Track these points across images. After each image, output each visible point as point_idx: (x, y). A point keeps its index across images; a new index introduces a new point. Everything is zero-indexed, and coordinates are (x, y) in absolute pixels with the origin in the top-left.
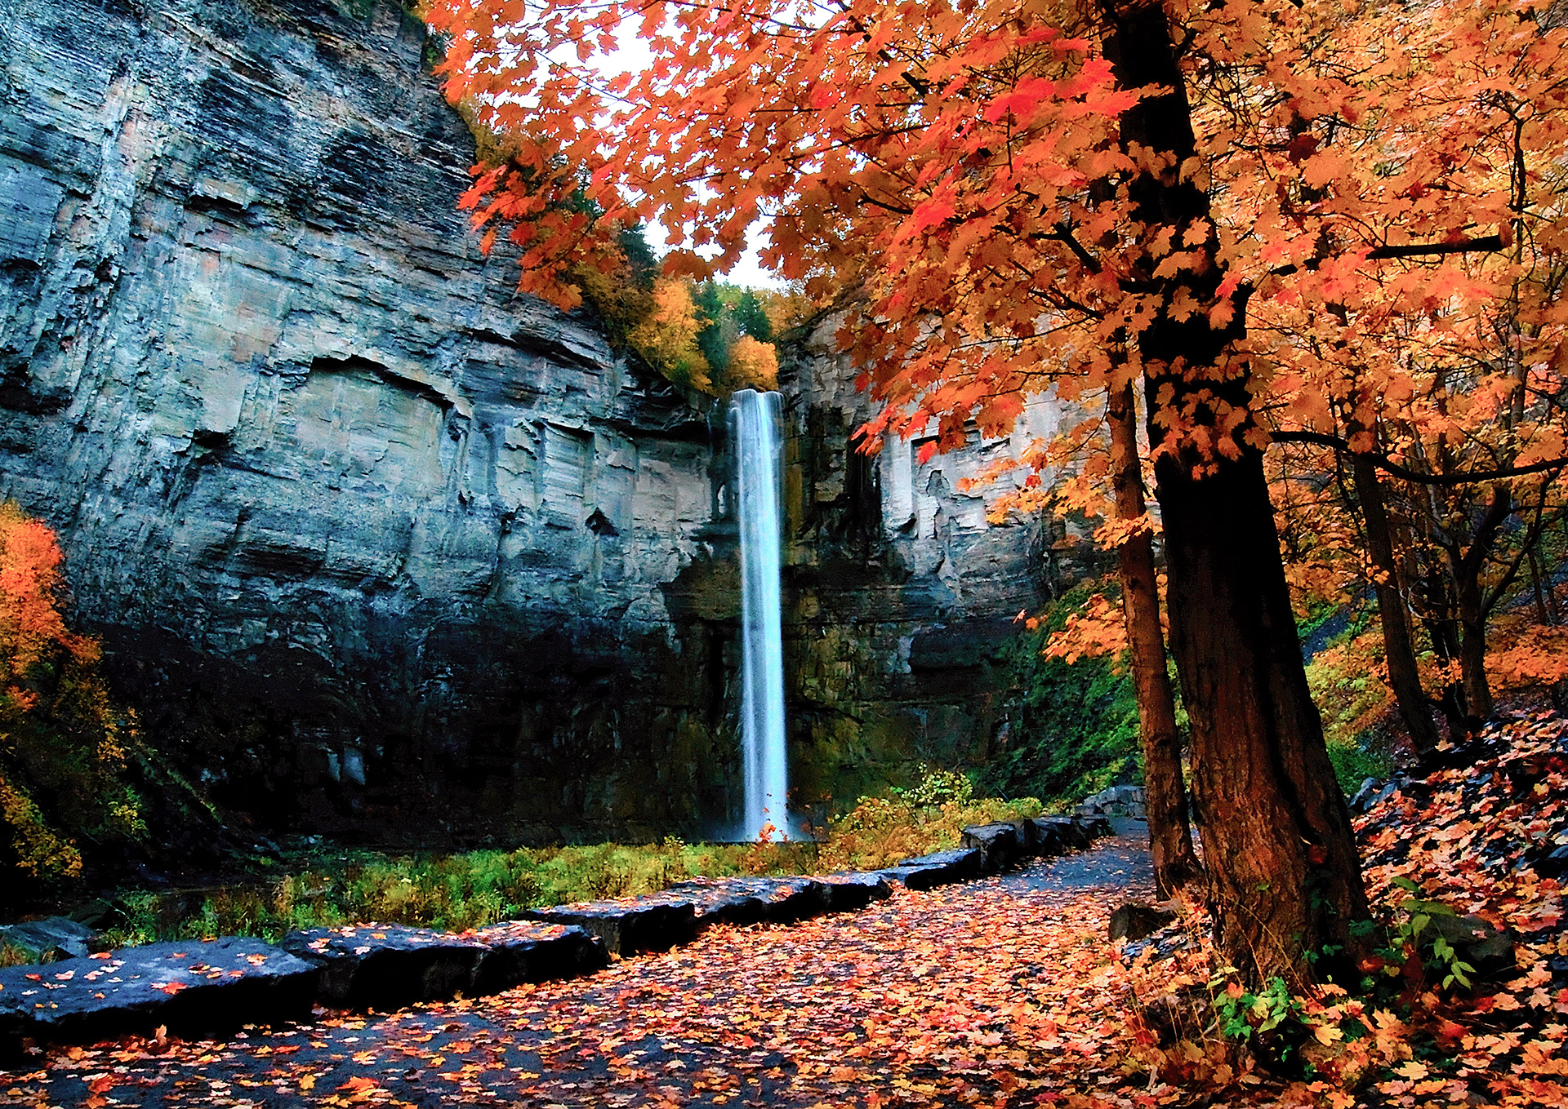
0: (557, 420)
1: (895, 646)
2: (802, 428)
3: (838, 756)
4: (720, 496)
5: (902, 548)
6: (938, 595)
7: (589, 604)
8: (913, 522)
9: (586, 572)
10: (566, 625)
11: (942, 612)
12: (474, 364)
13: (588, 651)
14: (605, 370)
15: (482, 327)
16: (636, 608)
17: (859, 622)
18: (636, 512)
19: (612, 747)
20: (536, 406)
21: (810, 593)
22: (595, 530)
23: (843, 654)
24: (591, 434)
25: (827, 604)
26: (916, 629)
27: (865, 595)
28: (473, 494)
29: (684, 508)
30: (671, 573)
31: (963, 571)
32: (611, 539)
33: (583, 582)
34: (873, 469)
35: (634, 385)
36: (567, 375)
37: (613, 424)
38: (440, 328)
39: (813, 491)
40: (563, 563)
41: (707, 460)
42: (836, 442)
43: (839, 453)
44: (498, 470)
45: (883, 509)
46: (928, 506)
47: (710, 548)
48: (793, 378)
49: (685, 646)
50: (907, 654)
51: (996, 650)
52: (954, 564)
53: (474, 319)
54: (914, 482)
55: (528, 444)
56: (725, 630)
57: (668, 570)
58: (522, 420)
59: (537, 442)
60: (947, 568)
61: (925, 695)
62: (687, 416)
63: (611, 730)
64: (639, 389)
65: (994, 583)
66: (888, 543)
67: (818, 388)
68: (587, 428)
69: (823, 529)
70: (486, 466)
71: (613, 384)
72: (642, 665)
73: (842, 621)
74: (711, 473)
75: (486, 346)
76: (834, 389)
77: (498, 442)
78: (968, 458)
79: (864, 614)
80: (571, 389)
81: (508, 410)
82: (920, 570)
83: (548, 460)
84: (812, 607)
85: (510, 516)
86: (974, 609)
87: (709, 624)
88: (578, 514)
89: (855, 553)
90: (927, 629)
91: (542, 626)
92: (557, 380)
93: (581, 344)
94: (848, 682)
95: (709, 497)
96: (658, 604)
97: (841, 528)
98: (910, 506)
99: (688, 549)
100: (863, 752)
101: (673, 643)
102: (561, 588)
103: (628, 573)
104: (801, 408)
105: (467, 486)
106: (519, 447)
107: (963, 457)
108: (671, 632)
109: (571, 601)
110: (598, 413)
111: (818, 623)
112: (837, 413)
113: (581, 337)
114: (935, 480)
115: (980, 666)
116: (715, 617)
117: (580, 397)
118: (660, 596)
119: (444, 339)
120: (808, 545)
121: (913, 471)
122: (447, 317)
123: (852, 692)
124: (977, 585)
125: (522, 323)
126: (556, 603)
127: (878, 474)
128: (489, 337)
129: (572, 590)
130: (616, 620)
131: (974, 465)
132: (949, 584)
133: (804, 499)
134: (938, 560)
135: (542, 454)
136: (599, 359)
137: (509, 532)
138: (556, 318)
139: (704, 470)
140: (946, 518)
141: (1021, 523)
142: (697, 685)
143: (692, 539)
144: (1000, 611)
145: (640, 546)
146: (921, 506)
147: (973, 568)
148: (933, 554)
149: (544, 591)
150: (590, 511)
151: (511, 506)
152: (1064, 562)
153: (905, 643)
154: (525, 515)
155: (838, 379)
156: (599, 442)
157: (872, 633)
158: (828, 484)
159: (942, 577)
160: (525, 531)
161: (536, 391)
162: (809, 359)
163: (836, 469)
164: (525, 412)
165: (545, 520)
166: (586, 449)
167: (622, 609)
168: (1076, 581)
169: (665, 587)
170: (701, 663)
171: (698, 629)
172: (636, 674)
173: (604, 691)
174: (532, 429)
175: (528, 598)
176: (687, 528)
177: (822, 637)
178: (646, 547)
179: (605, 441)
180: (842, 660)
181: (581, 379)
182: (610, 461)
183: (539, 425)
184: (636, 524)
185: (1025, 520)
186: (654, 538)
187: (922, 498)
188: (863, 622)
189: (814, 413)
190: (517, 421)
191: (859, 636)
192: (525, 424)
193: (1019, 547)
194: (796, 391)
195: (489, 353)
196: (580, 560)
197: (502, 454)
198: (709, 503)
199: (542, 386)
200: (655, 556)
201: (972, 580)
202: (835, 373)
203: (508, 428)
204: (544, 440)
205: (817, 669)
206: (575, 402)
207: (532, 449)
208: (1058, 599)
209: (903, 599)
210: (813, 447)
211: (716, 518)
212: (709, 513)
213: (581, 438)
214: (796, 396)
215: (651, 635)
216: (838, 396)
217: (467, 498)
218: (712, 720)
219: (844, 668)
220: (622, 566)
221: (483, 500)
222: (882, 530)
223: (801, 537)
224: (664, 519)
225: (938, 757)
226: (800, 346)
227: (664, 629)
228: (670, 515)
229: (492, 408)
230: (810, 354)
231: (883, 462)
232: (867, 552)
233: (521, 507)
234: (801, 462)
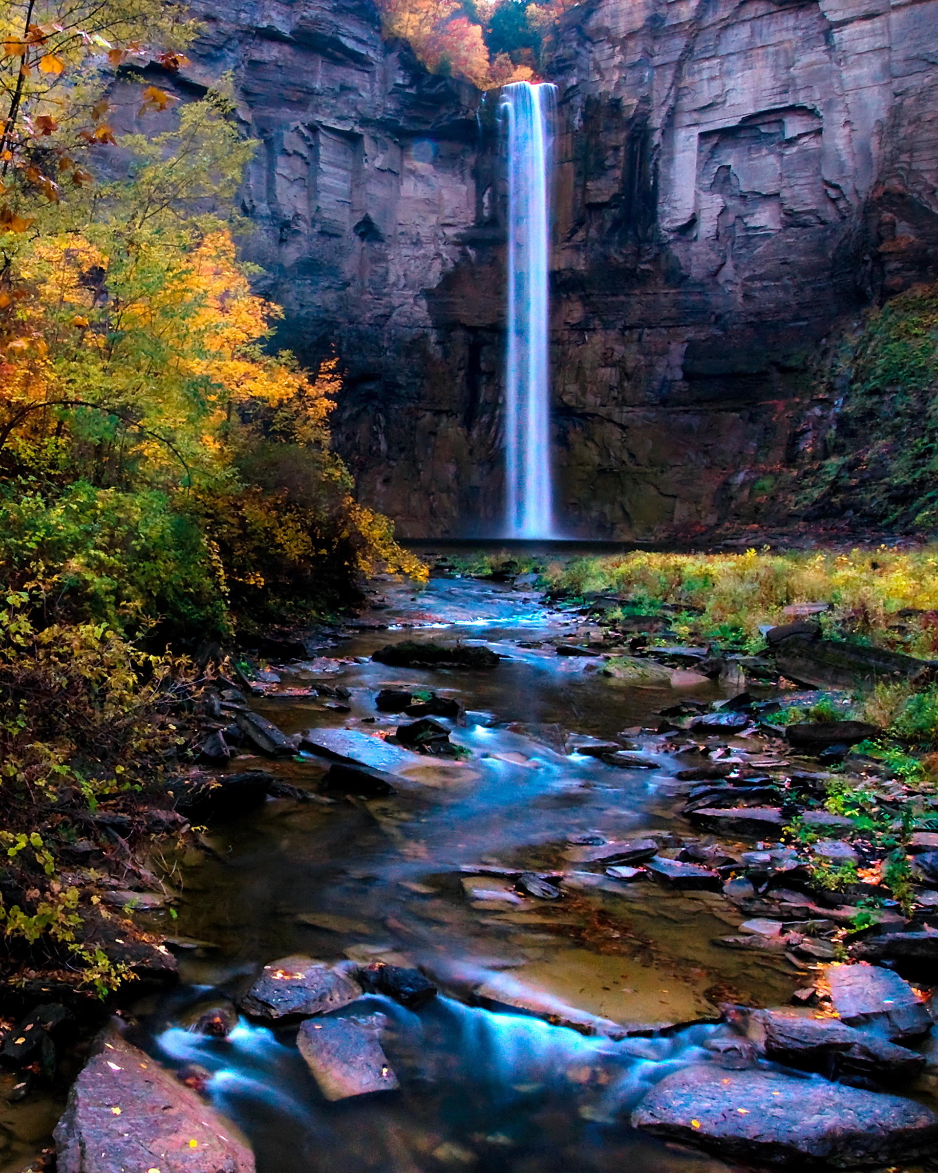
0: (330, 123)
1: (665, 352)
2: (577, 122)
3: (597, 459)
4: (486, 200)
5: (677, 250)
6: (717, 301)
7: (356, 312)
8: (693, 222)
9: (353, 279)
10: (336, 332)
11: (719, 317)
12: (255, 65)
13: (356, 358)
14: (378, 67)
15: (265, 24)
16: (399, 315)
17: (626, 328)
18: (400, 218)
19: (379, 449)
20: (310, 108)
21: (574, 297)
22: (362, 236)
23: (607, 360)
24: (362, 136)
25: (593, 311)
26: (690, 335)
27: (633, 300)
28: (255, 203)
29: (447, 212)
30: (434, 278)
31: (747, 274)
32: (377, 246)
33: (350, 290)
34: (651, 166)
35: (407, 82)
36: (341, 73)
37: (383, 125)
38: (227, 27)
39: (585, 191)
40: (334, 271)
41: (471, 160)
42: (613, 136)
43: (616, 149)
44: (277, 177)
45: (659, 209)
46: (713, 203)
47: (471, 252)
48: (571, 67)
49: (446, 353)
50: (679, 361)
51: (787, 357)
52: (736, 267)
53: (257, 16)
54: (698, 178)
55: (303, 150)
56: (486, 335)
57: (431, 276)
58: (298, 123)
59: (310, 147)
60: (728, 270)
61: (699, 401)
62: (457, 113)
63: (377, 433)
64: (410, 86)
65: (785, 288)
66: (663, 246)
67: (597, 77)
68: (357, 129)
69: (593, 233)
70: (264, 173)
71: (384, 81)
72: (407, 371)
73: (606, 326)
74: (476, 174)
75: (266, 45)
76: (616, 77)
77: (277, 148)
78: (764, 152)
79: (632, 320)
80: (344, 88)
81: (285, 113)
82: (696, 273)
83: (322, 166)
84: (576, 312)
85: (286, 225)
86: (758, 314)
87: (472, 330)
88: (347, 221)
89: (626, 256)
90: (702, 336)
91: (315, 334)
92: (332, 80)
93: (355, 39)
94: (611, 388)
95: (473, 200)
96: (421, 311)
97: (613, 230)
98: (691, 204)
99: (449, 254)
100: (625, 457)
101: (435, 350)
102: (331, 296)
103: (392, 279)
104: (578, 101)
105: (250, 195)
106: (295, 152)
107: (759, 150)
108: (433, 338)
109: (340, 309)
110: (367, 112)
111: (581, 328)
112: (616, 105)
113: (357, 31)
114: (722, 176)
115: (766, 373)
116: (477, 323)
117: (352, 97)
118: (423, 303)
119: (230, 39)
120: (576, 248)
121: (698, 168)
122: (233, 15)
123: (615, 398)
124: (765, 288)
125: (303, 18)
126: (327, 311)
127: (656, 172)
128: (270, 35)
129: (341, 298)
130: (381, 327)
131: (772, 159)
132: (730, 288)
133: (574, 200)
134: (719, 262)
135: (316, 158)
136: (371, 54)
137: (285, 241)
138: (335, 11)
139: (467, 172)
140: (731, 218)
141: (823, 223)
142: (456, 390)
143: (456, 244)
144: (788, 316)
145: (405, 252)
146: (704, 205)
147: (760, 271)
148: (713, 256)
149: (317, 299)
150: (359, 217)
151: (288, 213)
152: (893, 265)
153: (677, 350)
154: (301, 223)
155: (620, 67)
156: (368, 145)
157: (639, 340)
158: (602, 183)
159: (721, 280)
160: (300, 239)
161: (311, 92)
162: (588, 45)
163: (613, 167)
164: (302, 115)
165: (318, 227)
166: (354, 152)
167: (387, 317)
168: (906, 286)
169: (428, 294)
170: (460, 369)
171: (459, 335)
172: (401, 380)
173: (371, 396)
174: (306, 133)
175: (302, 306)
176: (450, 232)
177: (584, 342)
178: (410, 253)
179: (373, 143)
180: (606, 365)
181: (356, 78)
182: (378, 163)
183: (313, 129)
184: (400, 229)
185: (830, 219)
186: (417, 243)
187: (704, 196)
188: (631, 328)
189: (592, 107)
190: (293, 125)
191: (626, 343)
192: (301, 128)
193: (820, 248)
194: (573, 81)
195: (270, 52)
196: (348, 267)
197: (281, 160)
198: (473, 207)
199: (317, 86)
200: (418, 262)
201: (758, 284)
202: (618, 59)
203: (285, 132)
204: (318, 144)
205: (578, 375)
206: (347, 102)
207: (305, 154)
208: (881, 305)
209: (676, 304)
210: (588, 143)
211: (480, 222)
212: (472, 216)
213: (352, 139)
214: (573, 87)
215: (414, 342)
216: (618, 85)
217: (248, 206)
218: (468, 422)
219: (609, 374)
220: (387, 273)
221: (263, 208)
222: (657, 230)
223: (568, 240)
224: (428, 224)
225: (713, 463)
226: (580, 30)
227: (425, 336)
228: (433, 219)
229: (269, 112)
230: (589, 39)
231: (664, 157)
232: (638, 255)
233: (297, 215)
234: (575, 160)
